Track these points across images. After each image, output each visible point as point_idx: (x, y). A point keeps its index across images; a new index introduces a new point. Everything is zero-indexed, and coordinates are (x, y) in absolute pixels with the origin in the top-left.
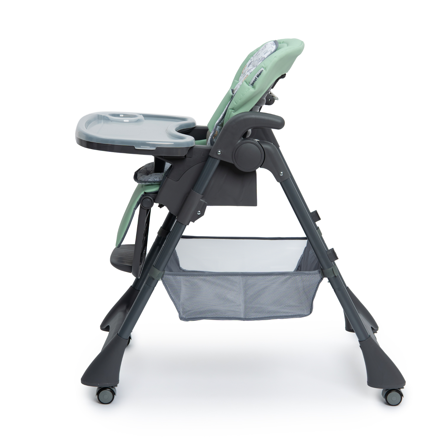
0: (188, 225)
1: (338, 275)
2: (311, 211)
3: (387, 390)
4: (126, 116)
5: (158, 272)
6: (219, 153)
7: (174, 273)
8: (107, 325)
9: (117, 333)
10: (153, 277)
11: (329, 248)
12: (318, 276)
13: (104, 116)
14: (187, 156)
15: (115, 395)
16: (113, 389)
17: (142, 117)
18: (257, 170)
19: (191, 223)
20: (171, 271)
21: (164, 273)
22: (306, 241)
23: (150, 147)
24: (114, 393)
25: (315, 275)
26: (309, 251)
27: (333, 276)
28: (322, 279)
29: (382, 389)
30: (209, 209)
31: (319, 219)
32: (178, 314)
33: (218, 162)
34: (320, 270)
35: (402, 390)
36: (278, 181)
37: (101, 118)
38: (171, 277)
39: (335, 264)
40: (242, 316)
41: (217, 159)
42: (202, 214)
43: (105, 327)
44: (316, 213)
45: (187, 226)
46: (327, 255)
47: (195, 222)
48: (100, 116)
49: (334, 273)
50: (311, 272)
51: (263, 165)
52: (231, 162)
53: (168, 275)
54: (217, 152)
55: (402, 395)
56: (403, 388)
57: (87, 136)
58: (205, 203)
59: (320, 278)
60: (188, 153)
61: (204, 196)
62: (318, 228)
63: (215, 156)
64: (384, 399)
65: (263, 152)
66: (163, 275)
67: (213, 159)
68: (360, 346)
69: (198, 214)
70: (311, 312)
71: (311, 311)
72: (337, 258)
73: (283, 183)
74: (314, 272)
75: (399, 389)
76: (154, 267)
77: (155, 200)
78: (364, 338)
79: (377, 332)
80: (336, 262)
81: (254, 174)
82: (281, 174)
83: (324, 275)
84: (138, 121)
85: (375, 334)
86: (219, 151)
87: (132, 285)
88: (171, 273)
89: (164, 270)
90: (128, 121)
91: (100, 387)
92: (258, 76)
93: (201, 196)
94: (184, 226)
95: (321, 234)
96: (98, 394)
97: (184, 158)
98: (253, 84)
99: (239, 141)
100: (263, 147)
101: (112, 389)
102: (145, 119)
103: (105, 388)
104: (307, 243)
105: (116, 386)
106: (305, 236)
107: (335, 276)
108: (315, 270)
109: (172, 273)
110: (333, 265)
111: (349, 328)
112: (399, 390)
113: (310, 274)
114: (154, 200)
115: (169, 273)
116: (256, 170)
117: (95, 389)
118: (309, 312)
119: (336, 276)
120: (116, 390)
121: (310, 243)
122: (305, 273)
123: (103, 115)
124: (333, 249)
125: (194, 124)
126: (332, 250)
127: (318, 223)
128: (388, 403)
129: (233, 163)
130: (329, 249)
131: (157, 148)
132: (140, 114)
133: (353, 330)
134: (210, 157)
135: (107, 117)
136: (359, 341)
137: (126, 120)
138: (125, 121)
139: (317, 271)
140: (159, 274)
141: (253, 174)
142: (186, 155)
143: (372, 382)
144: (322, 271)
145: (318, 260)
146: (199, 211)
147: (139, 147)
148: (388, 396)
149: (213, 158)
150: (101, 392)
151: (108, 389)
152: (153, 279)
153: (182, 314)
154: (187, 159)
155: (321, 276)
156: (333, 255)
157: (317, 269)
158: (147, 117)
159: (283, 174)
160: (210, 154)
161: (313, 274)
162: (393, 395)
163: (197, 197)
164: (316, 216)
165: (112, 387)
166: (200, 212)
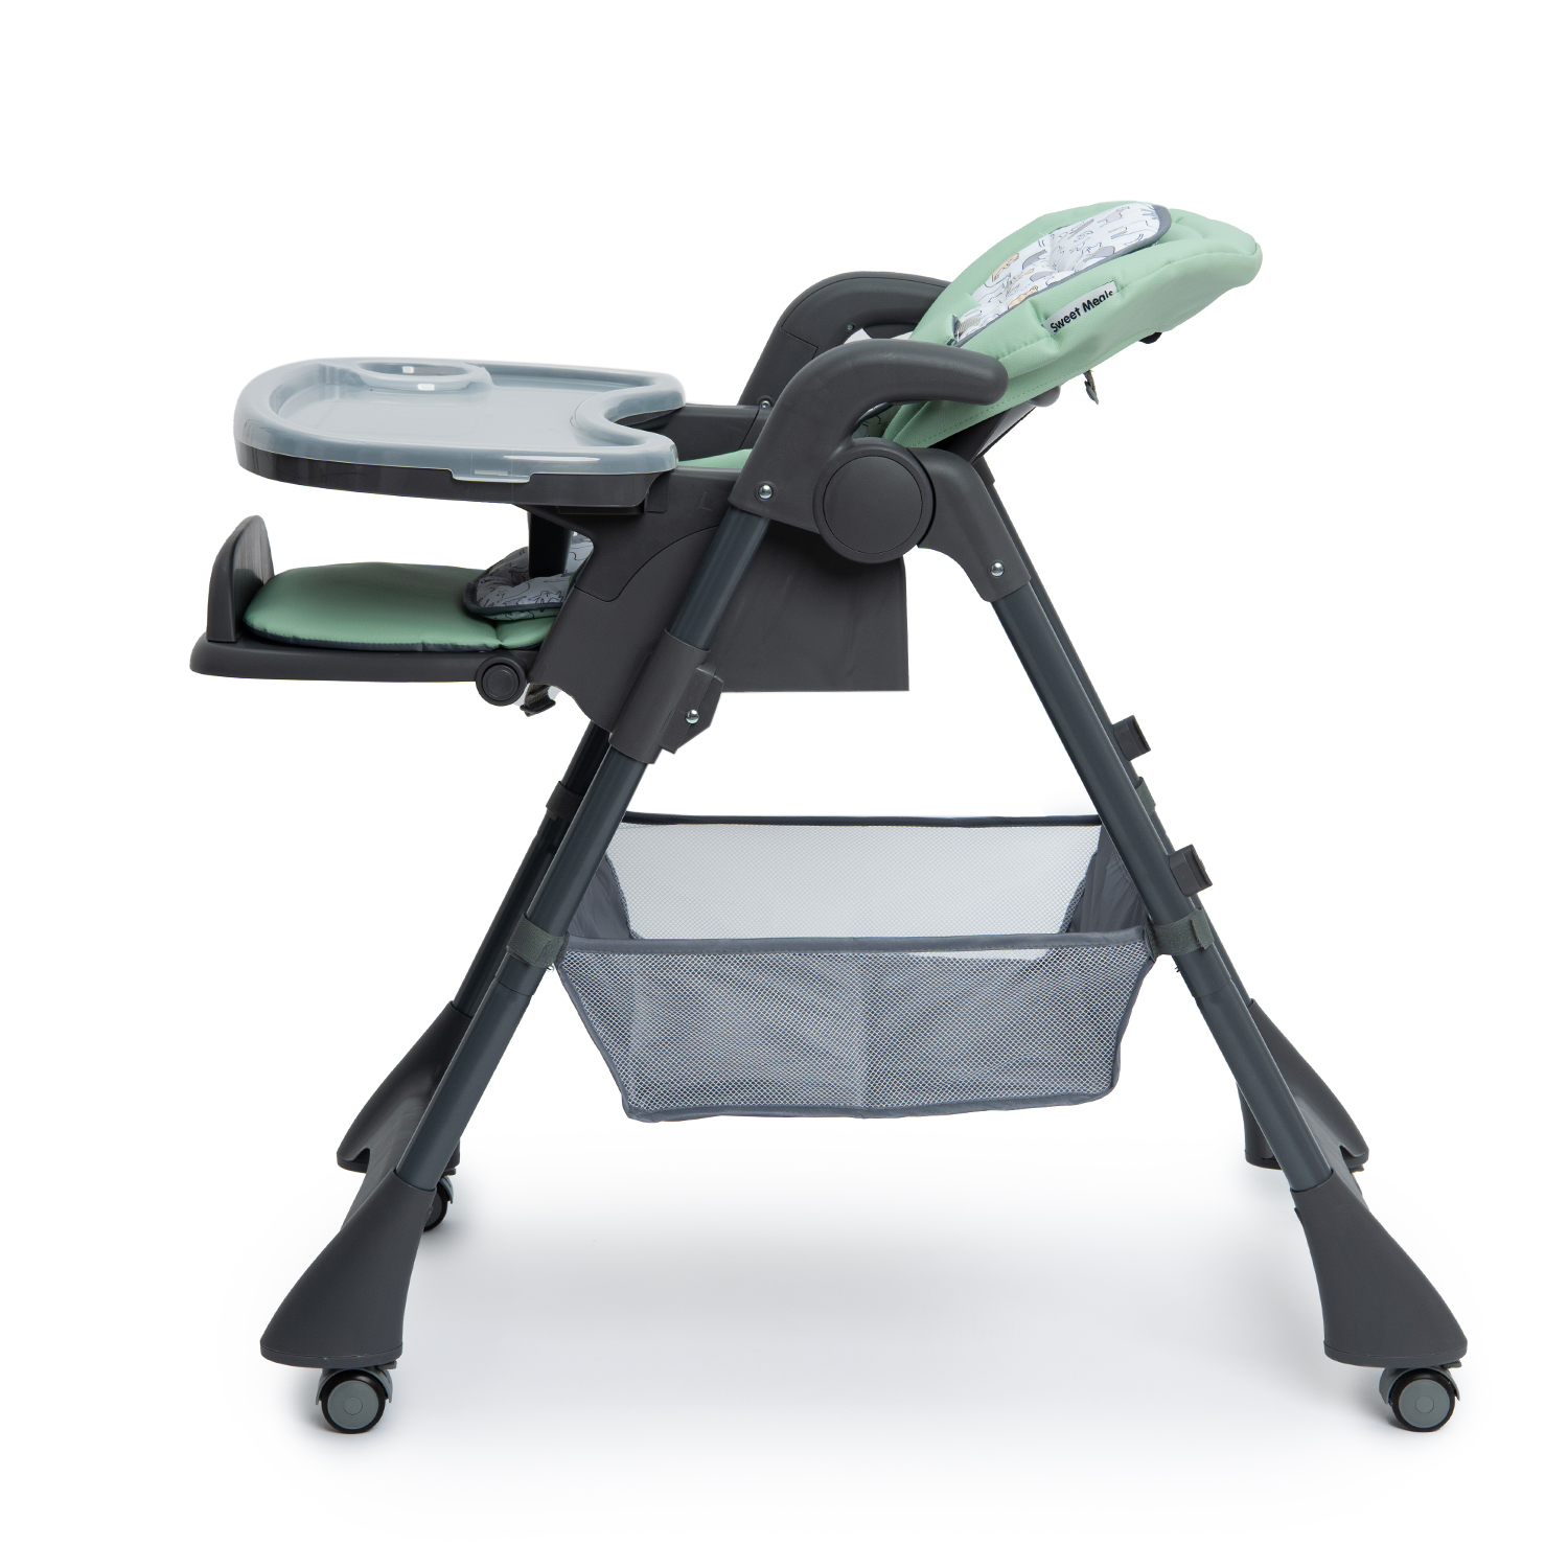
0: (653, 762)
1: (1211, 946)
2: (1115, 717)
3: (1398, 1371)
4: (424, 369)
5: (543, 939)
6: (764, 492)
7: (602, 942)
8: (362, 1149)
9: (392, 1170)
10: (525, 957)
11: (1178, 845)
12: (1138, 951)
13: (343, 372)
14: (645, 506)
15: (387, 1401)
16: (380, 1377)
17: (485, 376)
18: (906, 557)
19: (664, 754)
20: (592, 935)
21: (566, 941)
22: (1096, 830)
23: (509, 473)
24: (383, 1393)
25: (1128, 945)
26: (1106, 865)
27: (1193, 948)
28: (1151, 961)
29: (1381, 1370)
30: (729, 702)
31: (1144, 747)
32: (618, 1095)
33: (761, 528)
34: (1146, 927)
35: (1453, 1373)
36: (984, 596)
37: (332, 378)
38: (590, 957)
39: (1200, 907)
40: (859, 1103)
41: (760, 517)
42: (705, 722)
43: (353, 1155)
44: (1131, 724)
45: (650, 766)
46: (1169, 871)
47: (680, 750)
48: (328, 372)
49: (1196, 938)
50: (1110, 935)
51: (927, 537)
52: (809, 525)
53: (583, 949)
54: (758, 491)
55: (1452, 1391)
56: (1457, 1364)
57: (277, 435)
58: (714, 679)
59: (1143, 958)
60: (649, 495)
61: (710, 655)
62: (1140, 782)
63: (750, 506)
64: (1389, 1408)
65: (929, 488)
66: (563, 949)
67: (745, 516)
68: (1296, 1210)
69: (689, 721)
70: (1112, 1085)
71: (1112, 1079)
72: (1206, 883)
73: (1002, 604)
74: (1122, 934)
75: (1444, 1367)
76: (529, 919)
77: (532, 674)
78: (1309, 1180)
79: (1364, 1165)
80: (1203, 895)
81: (897, 569)
82: (995, 569)
83: (1157, 947)
84: (471, 387)
85: (1357, 1174)
86: (767, 488)
87: (452, 997)
88: (592, 942)
89: (565, 933)
90: (431, 387)
91: (332, 1371)
92: (1087, 306)
93: (699, 654)
94: (637, 767)
95: (1150, 803)
96: (324, 1393)
97: (635, 513)
98: (1057, 327)
99: (840, 449)
100: (929, 473)
101: (375, 1375)
102: (495, 382)
103: (350, 1375)
104: (1100, 837)
105: (392, 1364)
106: (1092, 811)
107: (1201, 950)
108: (1126, 926)
109: (597, 942)
110: (1192, 910)
111: (1259, 1153)
112: (1442, 1372)
113: (1108, 942)
114: (527, 672)
115: (586, 941)
116: (904, 556)
117: (313, 1376)
118: (1105, 1084)
119: (1205, 946)
120: (390, 1381)
121: (1110, 839)
122: (1089, 940)
123: (339, 366)
124: (1191, 847)
125: (677, 396)
126: (1190, 852)
127: (1140, 765)
128: (1402, 1422)
129: (817, 531)
130: (1177, 847)
131: (535, 478)
132: (480, 365)
133: (1274, 1159)
134: (734, 508)
135: (354, 375)
136: (1292, 1191)
137: (426, 384)
138: (421, 387)
139: (1132, 932)
140: (545, 947)
141: (895, 571)
142: (642, 504)
143: (1340, 1345)
144: (1154, 932)
145: (1137, 892)
146: (694, 712)
147: (468, 474)
148: (1401, 1398)
149: (743, 511)
150: (333, 1388)
151: (363, 1378)
152: (527, 965)
153: (633, 1096)
154: (648, 518)
155: (1149, 950)
156: (1191, 871)
157: (1134, 926)
158: (504, 373)
159: (1004, 569)
160: (733, 499)
161: (1118, 943)
162: (1421, 1392)
163: (687, 660)
164: (1132, 738)
165: (377, 1368)
166: (695, 716)
